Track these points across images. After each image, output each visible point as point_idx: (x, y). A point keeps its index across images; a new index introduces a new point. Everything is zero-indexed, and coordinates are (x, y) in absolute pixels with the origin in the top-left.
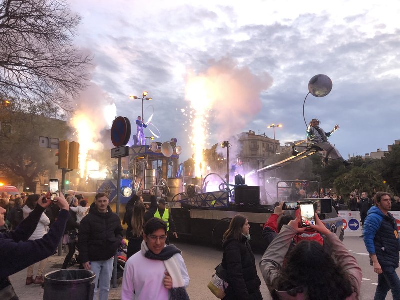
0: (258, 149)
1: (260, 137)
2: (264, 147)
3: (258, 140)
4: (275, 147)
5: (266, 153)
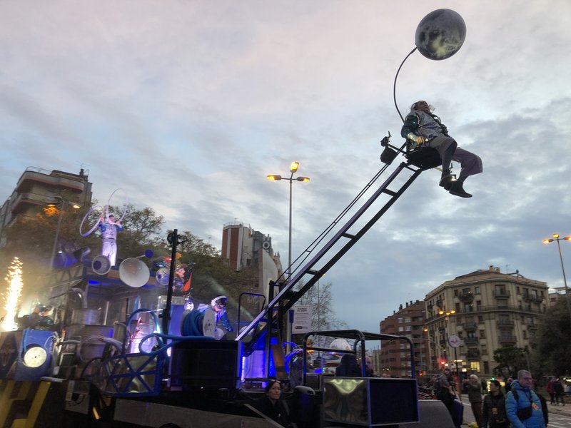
0: (508, 297)
1: (508, 277)
2: (518, 293)
3: (508, 281)
4: (539, 294)
5: (525, 305)
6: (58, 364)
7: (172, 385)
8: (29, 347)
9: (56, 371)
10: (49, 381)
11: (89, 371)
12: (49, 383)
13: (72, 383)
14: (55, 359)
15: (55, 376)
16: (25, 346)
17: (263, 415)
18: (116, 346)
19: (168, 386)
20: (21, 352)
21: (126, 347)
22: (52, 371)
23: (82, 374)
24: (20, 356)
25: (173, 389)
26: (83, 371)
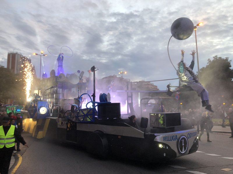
1: (121, 79)
6: (51, 112)
7: (99, 118)
8: (41, 107)
9: (51, 115)
10: (49, 118)
11: (66, 115)
12: (49, 119)
13: (60, 119)
14: (50, 111)
15: (51, 117)
16: (39, 107)
17: (130, 126)
18: (76, 106)
19: (98, 118)
20: (38, 109)
21: (80, 106)
22: (50, 115)
23: (64, 116)
24: (38, 110)
25: (99, 119)
26: (64, 115)
